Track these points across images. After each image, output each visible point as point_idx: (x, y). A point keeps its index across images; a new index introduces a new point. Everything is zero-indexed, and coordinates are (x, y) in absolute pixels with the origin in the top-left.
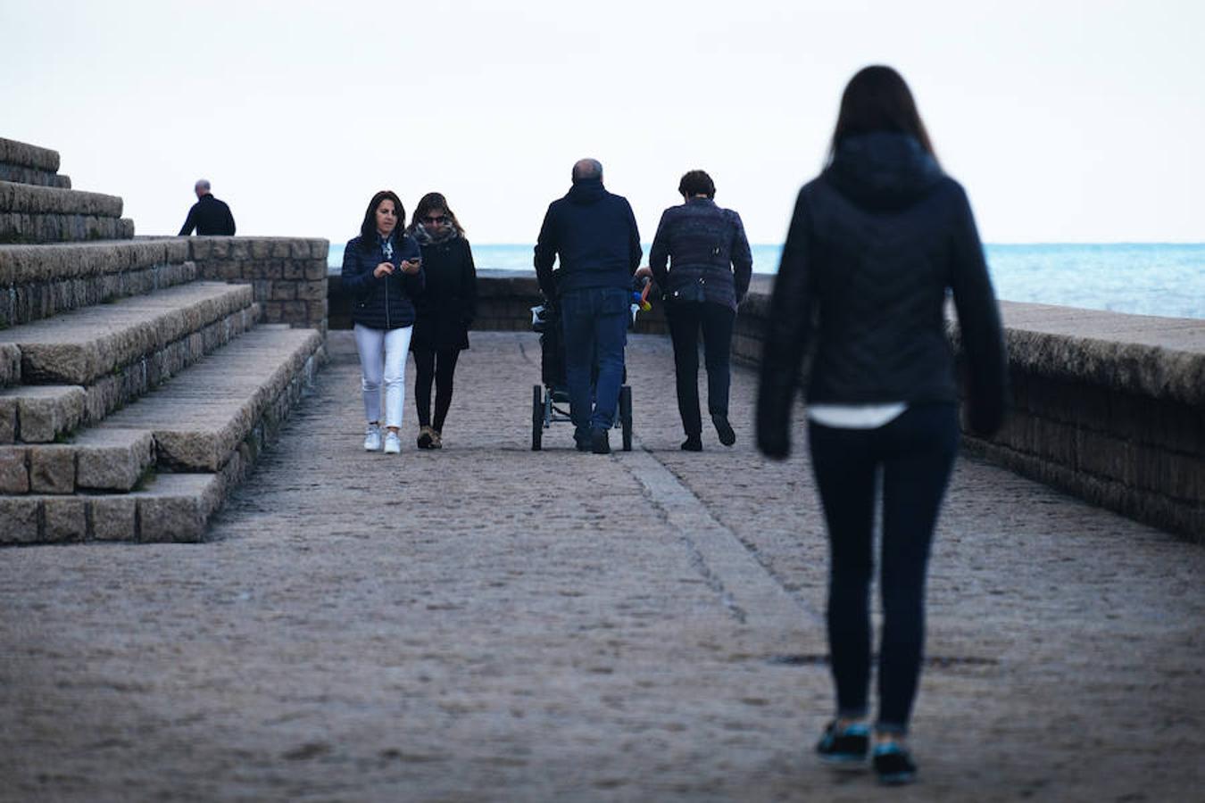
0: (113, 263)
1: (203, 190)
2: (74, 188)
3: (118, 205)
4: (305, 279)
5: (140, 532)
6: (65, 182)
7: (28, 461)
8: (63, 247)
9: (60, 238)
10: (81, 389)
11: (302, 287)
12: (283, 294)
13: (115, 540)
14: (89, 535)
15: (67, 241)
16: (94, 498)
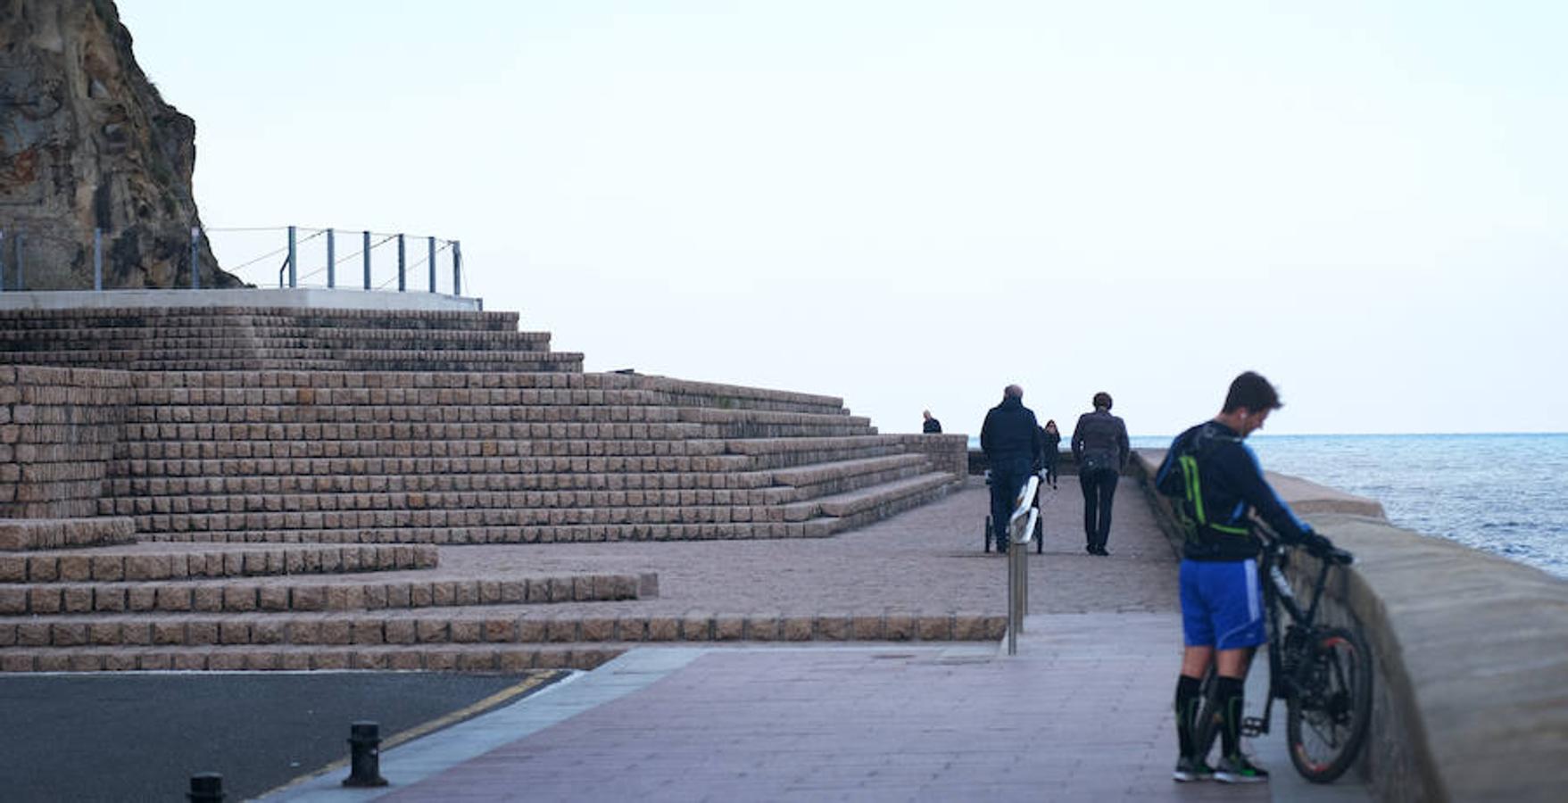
0: (843, 445)
1: (926, 415)
2: (852, 414)
3: (868, 421)
4: (953, 452)
5: (805, 535)
6: (847, 412)
7: (767, 511)
8: (832, 439)
9: (830, 435)
10: (793, 489)
11: (952, 456)
12: (944, 458)
13: (796, 537)
14: (788, 536)
15: (835, 436)
16: (790, 524)
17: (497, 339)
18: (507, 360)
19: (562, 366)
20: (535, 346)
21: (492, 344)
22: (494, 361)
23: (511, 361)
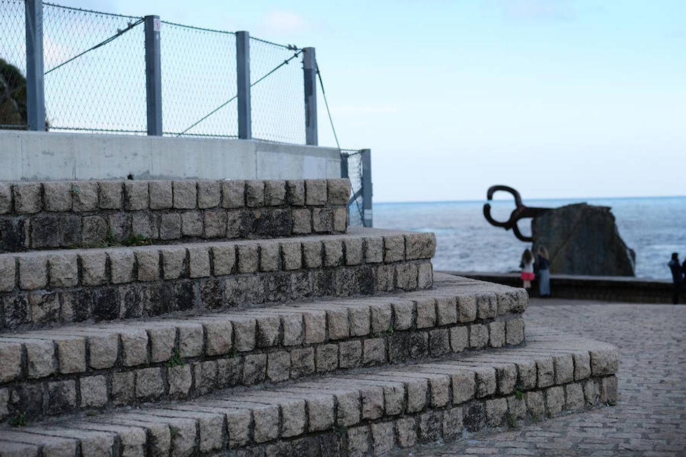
17: (248, 266)
18: (261, 345)
19: (459, 337)
20: (384, 276)
21: (230, 284)
22: (205, 356)
23: (280, 344)
